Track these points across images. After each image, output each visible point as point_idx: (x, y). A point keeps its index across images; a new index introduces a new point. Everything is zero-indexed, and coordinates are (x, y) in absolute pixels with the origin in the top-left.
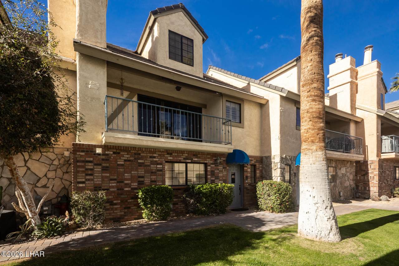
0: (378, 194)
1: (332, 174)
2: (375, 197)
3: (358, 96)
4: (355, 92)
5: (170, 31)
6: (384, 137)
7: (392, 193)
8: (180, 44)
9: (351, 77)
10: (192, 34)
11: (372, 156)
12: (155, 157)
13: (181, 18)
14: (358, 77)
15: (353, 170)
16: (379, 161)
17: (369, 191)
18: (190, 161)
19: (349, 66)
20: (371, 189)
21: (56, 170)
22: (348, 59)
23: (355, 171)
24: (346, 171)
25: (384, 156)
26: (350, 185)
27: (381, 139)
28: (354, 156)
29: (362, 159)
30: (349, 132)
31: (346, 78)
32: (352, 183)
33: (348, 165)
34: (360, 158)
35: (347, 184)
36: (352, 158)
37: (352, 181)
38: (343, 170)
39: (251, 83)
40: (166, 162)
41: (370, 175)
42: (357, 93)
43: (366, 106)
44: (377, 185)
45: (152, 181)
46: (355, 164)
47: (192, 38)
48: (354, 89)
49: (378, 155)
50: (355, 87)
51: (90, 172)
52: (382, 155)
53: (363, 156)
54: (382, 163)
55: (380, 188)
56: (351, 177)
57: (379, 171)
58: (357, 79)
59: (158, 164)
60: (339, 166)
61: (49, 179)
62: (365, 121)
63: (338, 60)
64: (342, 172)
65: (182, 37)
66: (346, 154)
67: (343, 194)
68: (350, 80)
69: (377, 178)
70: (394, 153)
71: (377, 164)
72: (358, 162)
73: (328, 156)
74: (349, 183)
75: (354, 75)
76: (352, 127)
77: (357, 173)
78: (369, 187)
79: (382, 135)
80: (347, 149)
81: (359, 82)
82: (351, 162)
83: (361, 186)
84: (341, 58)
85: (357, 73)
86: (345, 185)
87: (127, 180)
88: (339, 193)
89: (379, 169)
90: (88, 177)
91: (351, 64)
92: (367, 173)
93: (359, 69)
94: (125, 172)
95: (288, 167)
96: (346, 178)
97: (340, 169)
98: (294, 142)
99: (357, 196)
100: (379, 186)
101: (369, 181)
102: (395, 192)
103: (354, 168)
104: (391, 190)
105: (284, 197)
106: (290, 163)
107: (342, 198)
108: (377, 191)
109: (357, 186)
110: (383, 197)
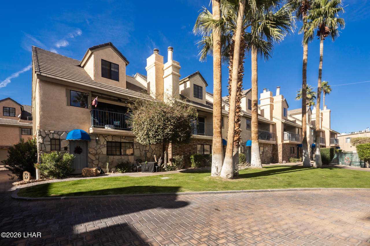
0: (282, 160)
1: (262, 151)
2: (281, 162)
3: (274, 111)
4: (272, 109)
5: (194, 84)
6: (285, 132)
7: (289, 160)
8: (197, 89)
9: (271, 102)
10: (202, 84)
11: (280, 142)
12: (194, 142)
13: (198, 78)
14: (274, 101)
15: (272, 148)
16: (282, 144)
17: (278, 159)
18: (205, 144)
19: (270, 96)
20: (279, 158)
21: (158, 147)
22: (269, 93)
23: (272, 149)
24: (268, 149)
25: (285, 142)
26: (270, 156)
27: (284, 133)
28: (272, 142)
29: (275, 143)
30: (269, 131)
31: (268, 101)
32: (271, 155)
33: (269, 146)
34: (274, 142)
35: (268, 155)
36: (270, 143)
37: (270, 154)
38: (267, 149)
39: (225, 106)
40: (198, 144)
41: (279, 151)
42: (273, 109)
43: (277, 117)
44: (282, 156)
45: (193, 152)
46: (272, 146)
47: (202, 86)
48: (272, 108)
49: (282, 141)
50: (272, 106)
51: (176, 148)
52: (284, 141)
53: (275, 142)
54: (284, 145)
55: (283, 157)
56: (270, 152)
57: (282, 149)
58: (273, 103)
59: (195, 145)
60: (265, 147)
61: (156, 151)
62: (277, 124)
63: (265, 91)
64: (266, 150)
65: (198, 86)
66: (267, 141)
67: (267, 160)
68: (270, 103)
69: (281, 153)
70: (289, 141)
71: (281, 146)
72: (273, 145)
73: (260, 142)
74: (269, 155)
75: (272, 100)
76: (271, 127)
77: (273, 150)
78: (278, 157)
79: (284, 131)
80: (268, 139)
81: (274, 104)
82: (270, 144)
83: (275, 157)
84: (266, 91)
85: (273, 99)
86: (268, 156)
87: (186, 151)
88: (265, 160)
89: (282, 148)
90: (175, 150)
91: (270, 95)
92: (277, 150)
93: (274, 97)
94: (185, 148)
95: (243, 147)
96: (268, 152)
97: (265, 148)
98: (245, 135)
99: (273, 162)
100: (282, 157)
101: (278, 154)
102: (290, 160)
103: (272, 147)
104: (289, 159)
105: (243, 160)
106: (244, 145)
107: (266, 162)
108: (282, 159)
109: (273, 157)
110: (284, 161)
